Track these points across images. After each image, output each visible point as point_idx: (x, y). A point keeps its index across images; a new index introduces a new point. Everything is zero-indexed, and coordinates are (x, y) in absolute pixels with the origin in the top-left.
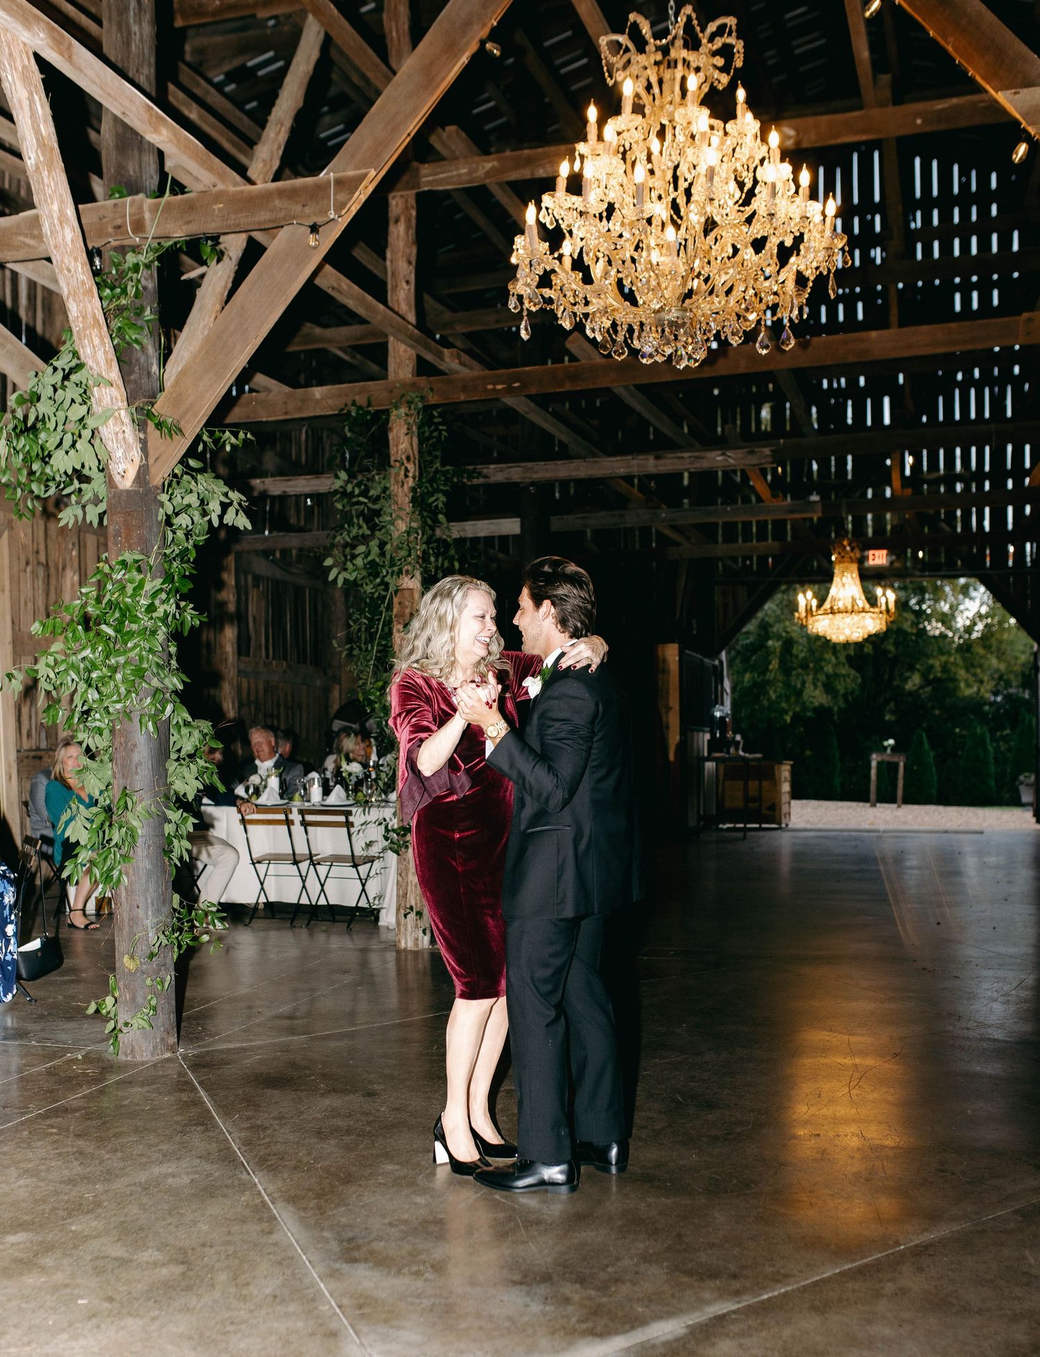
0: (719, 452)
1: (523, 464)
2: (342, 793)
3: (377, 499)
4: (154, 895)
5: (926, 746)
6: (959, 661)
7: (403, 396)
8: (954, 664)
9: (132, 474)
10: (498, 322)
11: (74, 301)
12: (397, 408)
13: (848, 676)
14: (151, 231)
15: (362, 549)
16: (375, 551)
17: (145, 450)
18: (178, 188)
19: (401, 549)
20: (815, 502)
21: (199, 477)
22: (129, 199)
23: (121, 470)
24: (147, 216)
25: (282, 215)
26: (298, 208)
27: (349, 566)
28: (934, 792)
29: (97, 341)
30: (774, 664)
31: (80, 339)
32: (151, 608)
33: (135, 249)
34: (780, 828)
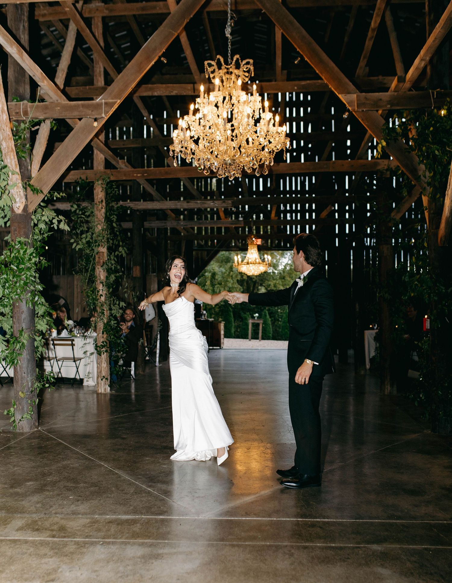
0: (212, 201)
1: (134, 202)
2: (67, 333)
3: (89, 216)
4: (31, 368)
5: (268, 317)
6: (281, 283)
7: (101, 176)
8: (279, 284)
9: (22, 208)
10: (124, 145)
11: (5, 141)
12: (98, 181)
13: (238, 288)
14: (31, 116)
15: (84, 236)
16: (89, 237)
17: (26, 198)
18: (42, 100)
19: (100, 236)
20: (241, 221)
21: (45, 209)
22: (22, 103)
23: (17, 206)
24: (29, 109)
25: (83, 113)
26: (90, 112)
27: (80, 242)
28: (271, 335)
29: (12, 157)
30: (208, 283)
31: (6, 156)
32: (30, 259)
33: (23, 121)
34: (220, 348)
